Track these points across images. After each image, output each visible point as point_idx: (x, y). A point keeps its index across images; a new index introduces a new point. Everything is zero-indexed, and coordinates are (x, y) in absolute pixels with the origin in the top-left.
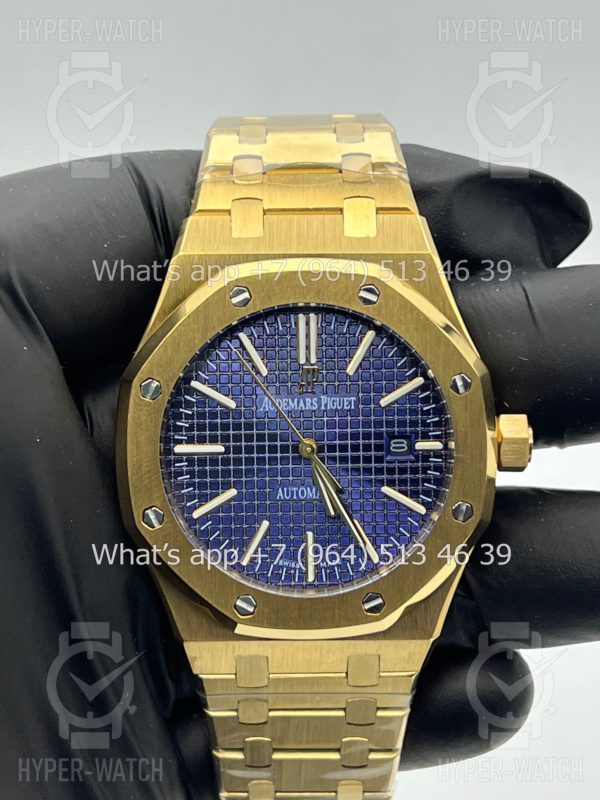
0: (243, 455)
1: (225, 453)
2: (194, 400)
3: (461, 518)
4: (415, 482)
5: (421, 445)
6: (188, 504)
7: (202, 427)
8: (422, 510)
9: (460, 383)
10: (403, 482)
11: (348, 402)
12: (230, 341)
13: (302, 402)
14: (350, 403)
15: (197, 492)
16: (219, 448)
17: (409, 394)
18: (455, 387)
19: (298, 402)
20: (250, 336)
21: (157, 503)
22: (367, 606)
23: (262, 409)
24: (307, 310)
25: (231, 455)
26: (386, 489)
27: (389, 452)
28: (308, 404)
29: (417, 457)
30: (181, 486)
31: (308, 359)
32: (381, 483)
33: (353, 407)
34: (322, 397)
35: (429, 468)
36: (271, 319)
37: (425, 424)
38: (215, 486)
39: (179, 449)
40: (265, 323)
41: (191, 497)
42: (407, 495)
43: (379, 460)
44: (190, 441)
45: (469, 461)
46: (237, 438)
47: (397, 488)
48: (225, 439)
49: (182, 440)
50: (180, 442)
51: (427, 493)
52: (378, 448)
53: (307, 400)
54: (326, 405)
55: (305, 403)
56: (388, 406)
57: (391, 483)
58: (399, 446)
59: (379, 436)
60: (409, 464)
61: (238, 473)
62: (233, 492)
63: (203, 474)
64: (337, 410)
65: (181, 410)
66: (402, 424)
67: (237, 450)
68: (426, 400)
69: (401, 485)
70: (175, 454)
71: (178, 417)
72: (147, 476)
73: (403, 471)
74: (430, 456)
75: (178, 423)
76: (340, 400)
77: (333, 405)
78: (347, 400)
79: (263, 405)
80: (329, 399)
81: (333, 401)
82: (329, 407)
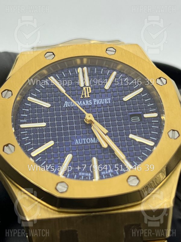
0: (56, 127)
2: (30, 105)
6: (28, 150)
13: (84, 102)
14: (108, 101)
15: (33, 144)
19: (82, 103)
23: (64, 106)
25: (50, 127)
28: (87, 103)
31: (85, 85)
33: (110, 102)
34: (94, 100)
35: (152, 125)
36: (66, 71)
39: (23, 126)
47: (137, 135)
49: (25, 122)
50: (23, 123)
53: (86, 101)
54: (96, 103)
60: (142, 124)
62: (52, 143)
64: (102, 105)
68: (145, 98)
70: (21, 128)
75: (22, 115)
76: (103, 100)
77: (100, 102)
78: (106, 100)
79: (65, 105)
80: (97, 100)
81: (100, 101)
82: (98, 103)
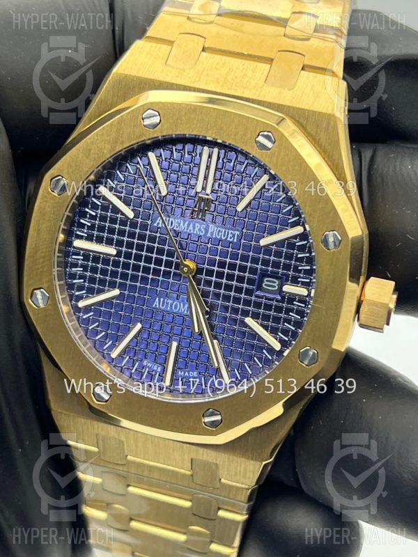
0: (132, 262)
1: (116, 256)
2: (100, 204)
3: (306, 362)
4: (277, 320)
5: (288, 288)
6: (77, 293)
7: (101, 229)
8: (277, 346)
9: (331, 240)
10: (266, 318)
11: (232, 235)
12: (141, 159)
14: (234, 235)
15: (87, 284)
16: (112, 251)
17: (287, 239)
18: (325, 242)
20: (159, 157)
21: (45, 285)
22: (207, 420)
23: (155, 225)
24: (213, 144)
25: (122, 259)
26: (249, 320)
27: (260, 288)
28: (197, 229)
29: (283, 298)
30: (73, 276)
31: (204, 188)
32: (246, 313)
33: (235, 240)
35: (292, 310)
36: (180, 146)
37: (296, 270)
38: (102, 282)
39: (78, 243)
40: (174, 148)
41: (81, 288)
42: (267, 330)
43: (249, 292)
44: (89, 238)
45: (324, 313)
46: (130, 245)
47: (260, 321)
48: (120, 243)
49: (83, 236)
50: (80, 237)
51: (285, 332)
52: (250, 282)
53: (197, 224)
54: (212, 233)
55: (194, 228)
56: (267, 246)
57: (255, 316)
58: (270, 284)
59: (253, 271)
60: (275, 303)
61: (124, 276)
62: (116, 292)
63: (94, 270)
64: (221, 240)
65: (87, 210)
66: (276, 265)
67: (128, 256)
68: (302, 248)
69: (264, 320)
70: (74, 247)
71: (84, 215)
72: (41, 260)
73: (268, 307)
74: (295, 300)
75: (82, 221)
76: (225, 232)
77: (218, 235)
78: (231, 233)
79: (158, 221)
80: (216, 228)
81: (219, 231)
82: (214, 236)
